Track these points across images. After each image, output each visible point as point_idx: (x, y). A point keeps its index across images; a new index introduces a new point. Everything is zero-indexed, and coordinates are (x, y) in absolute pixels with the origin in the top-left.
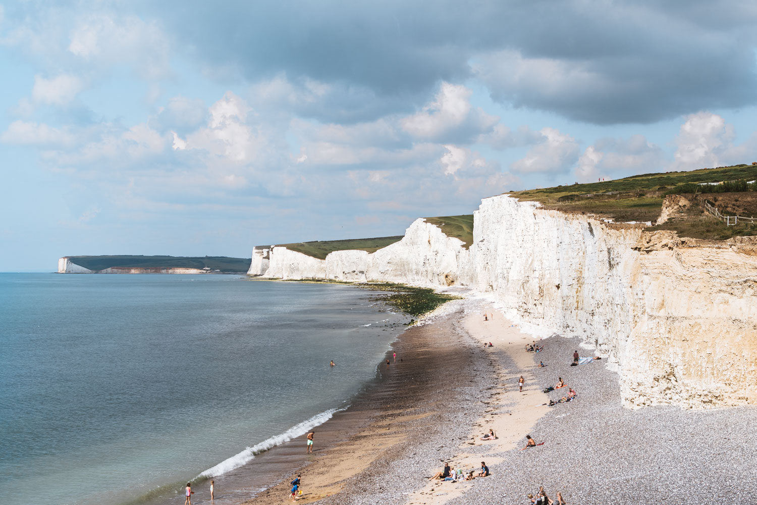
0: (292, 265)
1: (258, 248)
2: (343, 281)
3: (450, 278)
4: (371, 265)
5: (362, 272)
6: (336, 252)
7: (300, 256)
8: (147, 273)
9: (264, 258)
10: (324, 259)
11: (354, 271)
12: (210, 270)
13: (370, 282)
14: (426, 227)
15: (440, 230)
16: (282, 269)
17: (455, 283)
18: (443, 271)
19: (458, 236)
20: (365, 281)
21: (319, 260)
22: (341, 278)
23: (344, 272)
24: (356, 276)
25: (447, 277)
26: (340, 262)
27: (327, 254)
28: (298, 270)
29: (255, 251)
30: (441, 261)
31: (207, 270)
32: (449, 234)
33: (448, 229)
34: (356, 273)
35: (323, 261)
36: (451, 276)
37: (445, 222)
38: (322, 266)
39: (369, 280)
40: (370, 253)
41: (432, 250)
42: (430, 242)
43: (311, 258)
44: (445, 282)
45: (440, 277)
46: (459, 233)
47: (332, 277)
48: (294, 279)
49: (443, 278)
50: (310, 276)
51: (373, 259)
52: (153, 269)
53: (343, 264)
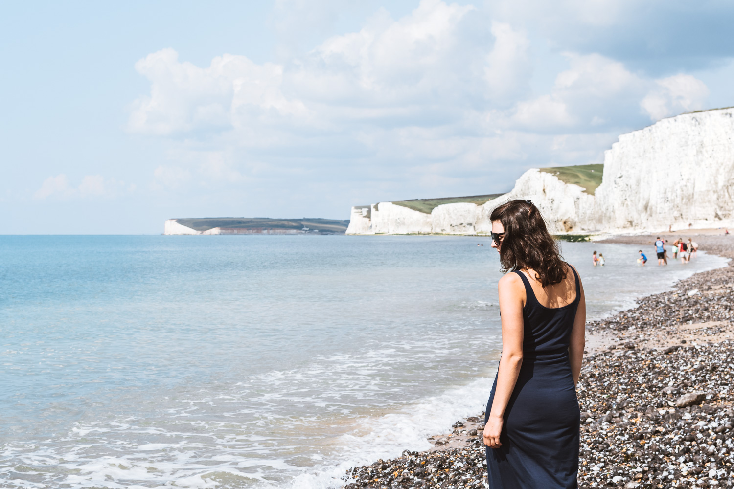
0: (398, 220)
1: (357, 208)
2: (451, 234)
3: (569, 224)
4: (480, 217)
5: (470, 225)
6: (443, 206)
7: (407, 211)
8: (249, 234)
9: (364, 217)
10: (430, 213)
11: (462, 224)
12: (309, 230)
13: (479, 233)
14: (541, 177)
15: (556, 178)
16: (388, 224)
17: (573, 229)
18: (561, 218)
19: (577, 183)
20: (474, 233)
21: (425, 214)
22: (449, 230)
23: (451, 225)
24: (464, 229)
25: (565, 223)
26: (447, 216)
27: (433, 209)
28: (404, 224)
29: (353, 210)
30: (558, 208)
31: (306, 231)
32: (566, 182)
33: (564, 178)
34: (463, 225)
35: (429, 215)
36: (569, 223)
37: (559, 171)
38: (428, 220)
39: (478, 231)
40: (479, 205)
41: (547, 198)
42: (546, 191)
43: (417, 213)
44: (563, 228)
45: (558, 224)
46: (577, 180)
47: (438, 230)
48: (400, 233)
49: (561, 224)
50: (416, 230)
51: (482, 211)
52: (254, 230)
53: (451, 217)
